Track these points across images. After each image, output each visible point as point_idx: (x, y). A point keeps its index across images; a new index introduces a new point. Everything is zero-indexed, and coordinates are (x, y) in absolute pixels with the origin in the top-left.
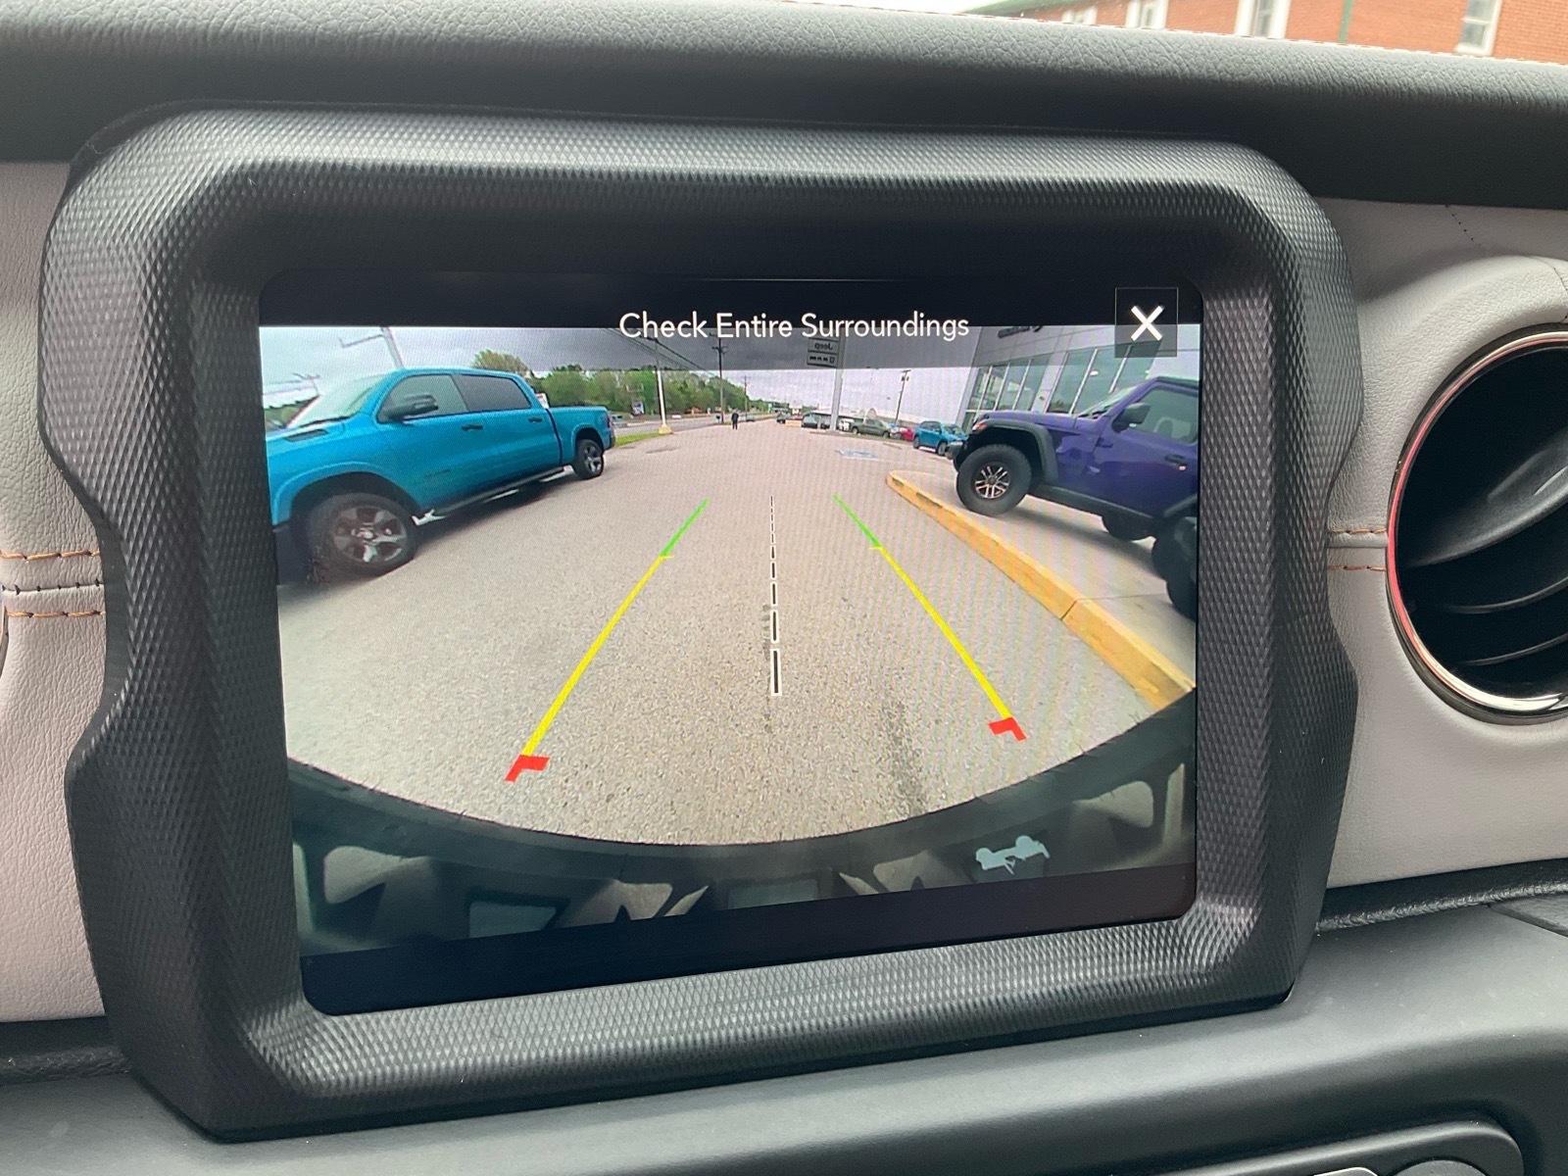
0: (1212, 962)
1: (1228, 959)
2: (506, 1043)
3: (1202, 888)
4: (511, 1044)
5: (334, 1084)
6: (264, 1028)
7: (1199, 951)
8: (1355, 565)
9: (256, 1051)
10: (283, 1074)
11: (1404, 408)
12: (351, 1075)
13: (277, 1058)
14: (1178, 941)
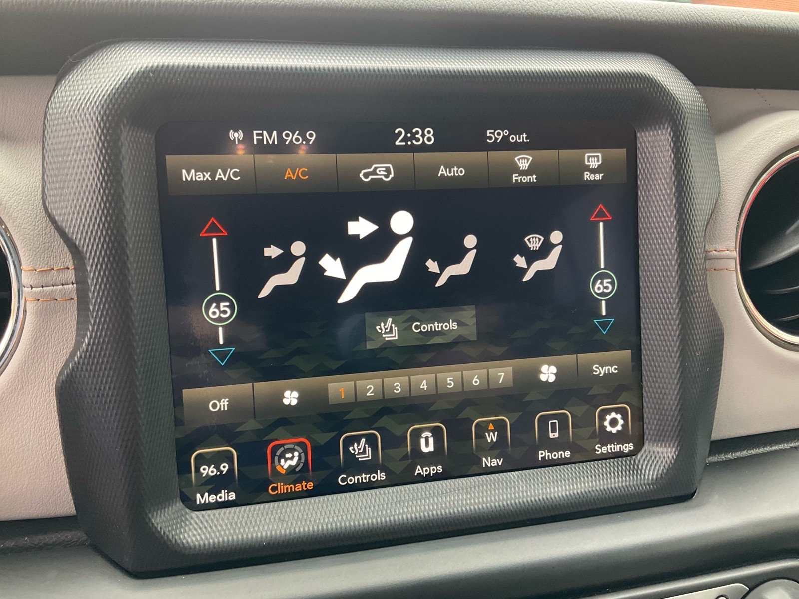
0: (654, 477)
1: (663, 475)
2: (287, 524)
3: (647, 439)
4: (290, 524)
5: (197, 547)
6: (160, 516)
7: (647, 472)
8: (720, 268)
9: (156, 528)
10: (171, 541)
11: (741, 186)
12: (206, 542)
13: (167, 533)
14: (636, 467)
